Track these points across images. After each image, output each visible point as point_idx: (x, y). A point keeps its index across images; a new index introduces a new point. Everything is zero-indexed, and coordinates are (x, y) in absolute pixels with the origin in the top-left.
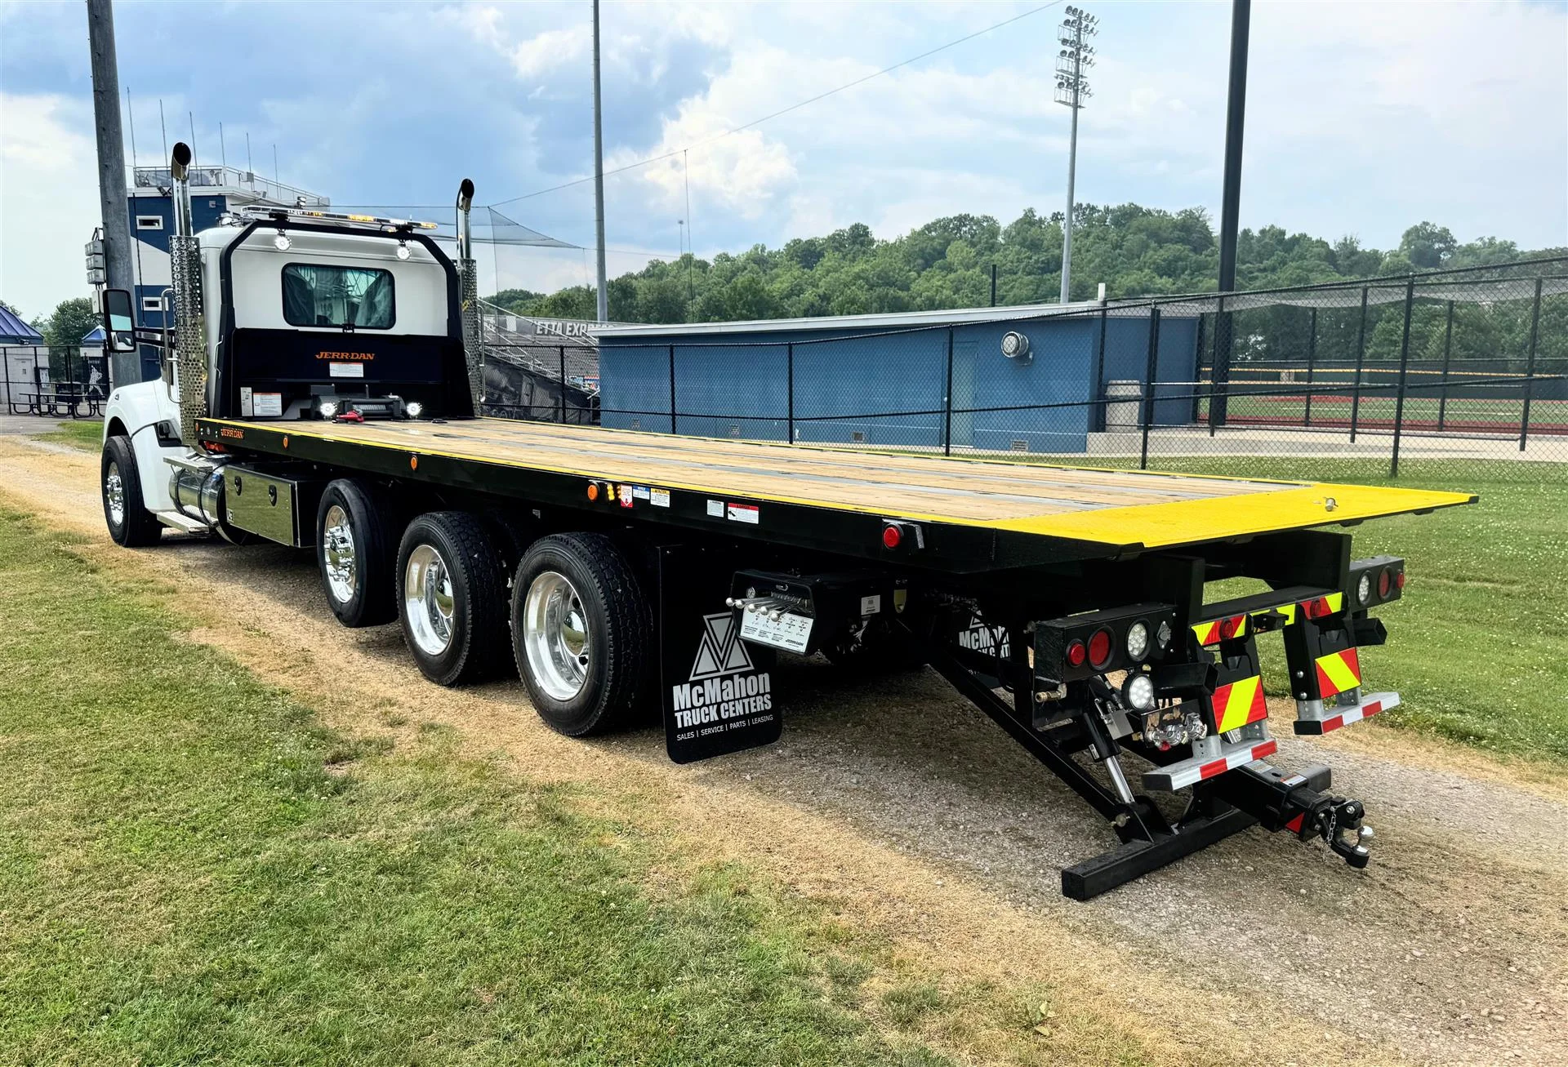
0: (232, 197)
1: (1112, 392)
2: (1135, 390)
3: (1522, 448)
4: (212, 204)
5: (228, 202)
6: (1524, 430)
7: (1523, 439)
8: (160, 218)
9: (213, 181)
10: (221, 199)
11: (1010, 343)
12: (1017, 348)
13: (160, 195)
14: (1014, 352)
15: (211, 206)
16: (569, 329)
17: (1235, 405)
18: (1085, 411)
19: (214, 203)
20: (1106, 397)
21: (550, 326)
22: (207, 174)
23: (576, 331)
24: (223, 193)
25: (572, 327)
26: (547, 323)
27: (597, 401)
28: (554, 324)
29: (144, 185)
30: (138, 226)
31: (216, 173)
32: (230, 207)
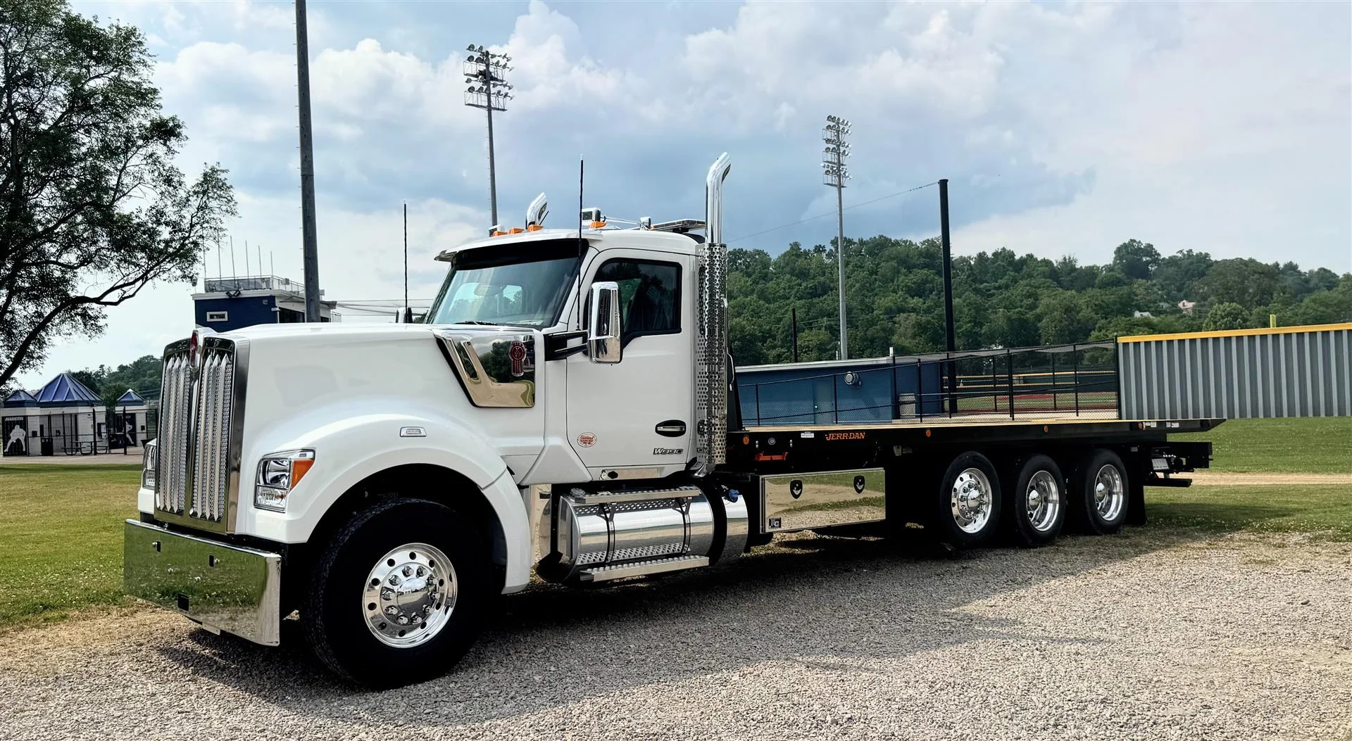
0: (280, 297)
1: (901, 399)
2: (912, 398)
3: (1078, 415)
4: (265, 302)
5: (277, 301)
6: (1077, 409)
7: (1077, 413)
8: (226, 313)
9: (264, 285)
10: (271, 299)
11: (849, 377)
12: (853, 380)
13: (227, 297)
14: (852, 382)
15: (264, 303)
17: (961, 404)
18: (890, 410)
19: (267, 301)
20: (899, 402)
22: (259, 281)
24: (273, 294)
29: (212, 290)
30: (209, 320)
31: (266, 281)
32: (278, 304)
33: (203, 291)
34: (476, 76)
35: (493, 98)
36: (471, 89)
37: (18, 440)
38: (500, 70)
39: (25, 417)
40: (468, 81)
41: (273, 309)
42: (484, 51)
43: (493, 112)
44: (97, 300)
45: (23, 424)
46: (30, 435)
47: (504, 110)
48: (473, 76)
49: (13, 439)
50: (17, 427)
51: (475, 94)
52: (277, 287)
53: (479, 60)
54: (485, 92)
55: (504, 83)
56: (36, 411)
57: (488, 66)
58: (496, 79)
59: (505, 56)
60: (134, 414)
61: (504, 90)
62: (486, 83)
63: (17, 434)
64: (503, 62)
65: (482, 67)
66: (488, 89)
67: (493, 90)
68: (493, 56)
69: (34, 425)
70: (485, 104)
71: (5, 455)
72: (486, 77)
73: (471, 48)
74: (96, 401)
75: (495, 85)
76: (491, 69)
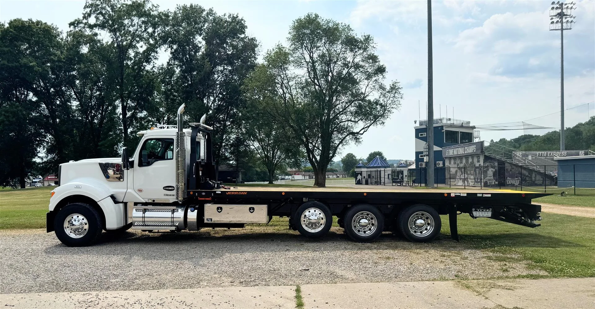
0: (445, 126)
4: (440, 128)
5: (444, 127)
8: (425, 133)
9: (440, 122)
10: (442, 127)
13: (426, 127)
16: (549, 154)
21: (542, 154)
23: (552, 154)
24: (442, 125)
25: (550, 153)
26: (541, 153)
27: (556, 178)
28: (543, 153)
29: (421, 125)
30: (420, 136)
31: (441, 120)
32: (444, 129)
33: (419, 126)
34: (556, 16)
35: (564, 25)
36: (552, 23)
37: (359, 179)
38: (569, 11)
39: (361, 171)
40: (552, 19)
41: (442, 131)
42: (560, 3)
43: (564, 31)
44: (358, 133)
45: (361, 174)
46: (363, 177)
47: (570, 29)
48: (554, 16)
49: (358, 179)
50: (359, 175)
51: (555, 25)
52: (444, 122)
53: (557, 8)
54: (560, 22)
55: (571, 16)
56: (365, 170)
57: (562, 10)
58: (567, 15)
59: (572, 3)
60: (403, 171)
61: (570, 19)
62: (562, 18)
63: (359, 177)
64: (570, 6)
65: (559, 11)
66: (562, 21)
67: (564, 20)
68: (566, 4)
69: (364, 174)
70: (560, 28)
71: (356, 184)
72: (561, 15)
73: (553, 3)
74: (388, 166)
75: (566, 18)
76: (564, 11)
